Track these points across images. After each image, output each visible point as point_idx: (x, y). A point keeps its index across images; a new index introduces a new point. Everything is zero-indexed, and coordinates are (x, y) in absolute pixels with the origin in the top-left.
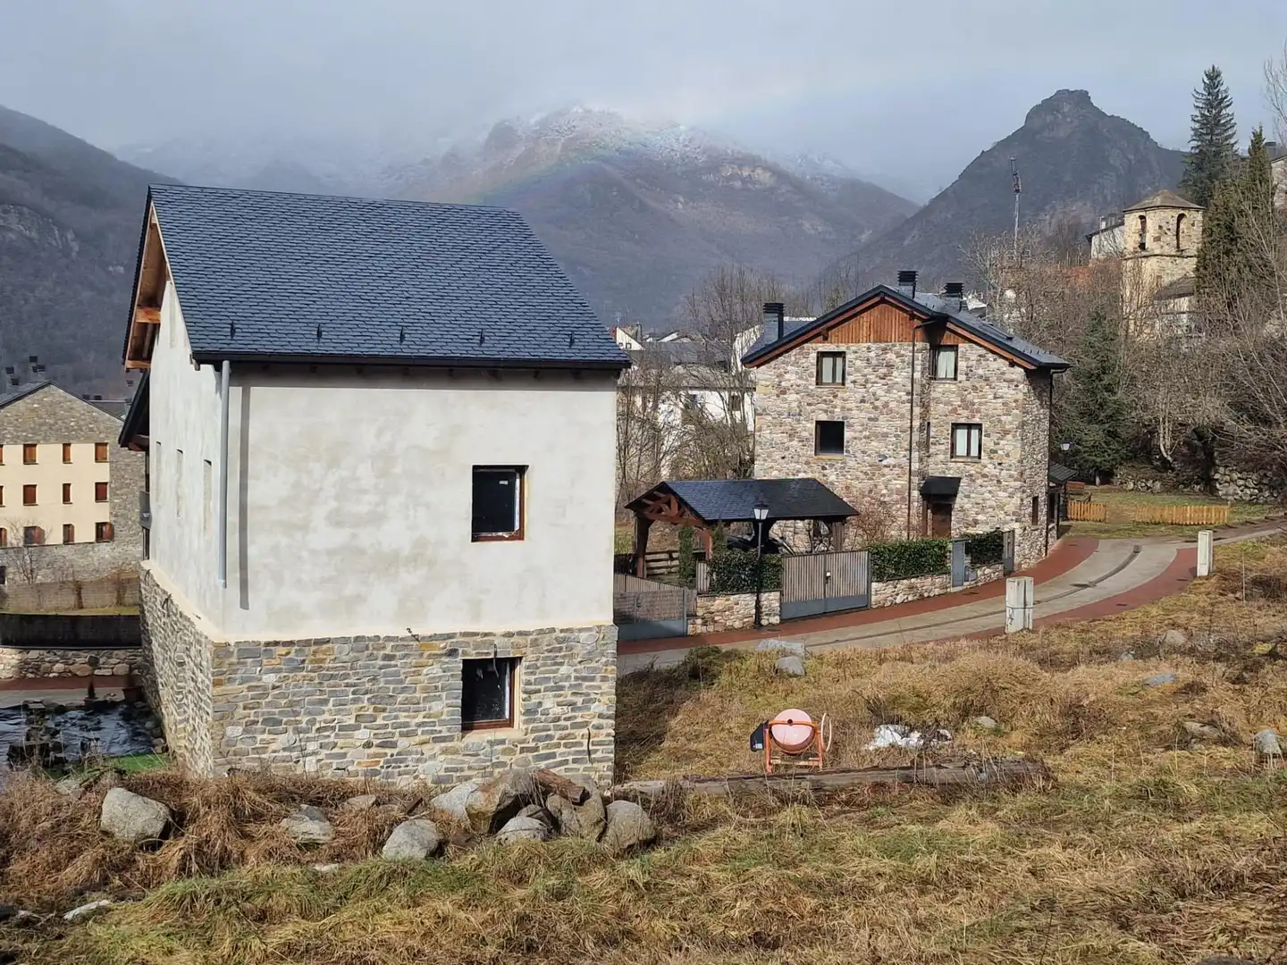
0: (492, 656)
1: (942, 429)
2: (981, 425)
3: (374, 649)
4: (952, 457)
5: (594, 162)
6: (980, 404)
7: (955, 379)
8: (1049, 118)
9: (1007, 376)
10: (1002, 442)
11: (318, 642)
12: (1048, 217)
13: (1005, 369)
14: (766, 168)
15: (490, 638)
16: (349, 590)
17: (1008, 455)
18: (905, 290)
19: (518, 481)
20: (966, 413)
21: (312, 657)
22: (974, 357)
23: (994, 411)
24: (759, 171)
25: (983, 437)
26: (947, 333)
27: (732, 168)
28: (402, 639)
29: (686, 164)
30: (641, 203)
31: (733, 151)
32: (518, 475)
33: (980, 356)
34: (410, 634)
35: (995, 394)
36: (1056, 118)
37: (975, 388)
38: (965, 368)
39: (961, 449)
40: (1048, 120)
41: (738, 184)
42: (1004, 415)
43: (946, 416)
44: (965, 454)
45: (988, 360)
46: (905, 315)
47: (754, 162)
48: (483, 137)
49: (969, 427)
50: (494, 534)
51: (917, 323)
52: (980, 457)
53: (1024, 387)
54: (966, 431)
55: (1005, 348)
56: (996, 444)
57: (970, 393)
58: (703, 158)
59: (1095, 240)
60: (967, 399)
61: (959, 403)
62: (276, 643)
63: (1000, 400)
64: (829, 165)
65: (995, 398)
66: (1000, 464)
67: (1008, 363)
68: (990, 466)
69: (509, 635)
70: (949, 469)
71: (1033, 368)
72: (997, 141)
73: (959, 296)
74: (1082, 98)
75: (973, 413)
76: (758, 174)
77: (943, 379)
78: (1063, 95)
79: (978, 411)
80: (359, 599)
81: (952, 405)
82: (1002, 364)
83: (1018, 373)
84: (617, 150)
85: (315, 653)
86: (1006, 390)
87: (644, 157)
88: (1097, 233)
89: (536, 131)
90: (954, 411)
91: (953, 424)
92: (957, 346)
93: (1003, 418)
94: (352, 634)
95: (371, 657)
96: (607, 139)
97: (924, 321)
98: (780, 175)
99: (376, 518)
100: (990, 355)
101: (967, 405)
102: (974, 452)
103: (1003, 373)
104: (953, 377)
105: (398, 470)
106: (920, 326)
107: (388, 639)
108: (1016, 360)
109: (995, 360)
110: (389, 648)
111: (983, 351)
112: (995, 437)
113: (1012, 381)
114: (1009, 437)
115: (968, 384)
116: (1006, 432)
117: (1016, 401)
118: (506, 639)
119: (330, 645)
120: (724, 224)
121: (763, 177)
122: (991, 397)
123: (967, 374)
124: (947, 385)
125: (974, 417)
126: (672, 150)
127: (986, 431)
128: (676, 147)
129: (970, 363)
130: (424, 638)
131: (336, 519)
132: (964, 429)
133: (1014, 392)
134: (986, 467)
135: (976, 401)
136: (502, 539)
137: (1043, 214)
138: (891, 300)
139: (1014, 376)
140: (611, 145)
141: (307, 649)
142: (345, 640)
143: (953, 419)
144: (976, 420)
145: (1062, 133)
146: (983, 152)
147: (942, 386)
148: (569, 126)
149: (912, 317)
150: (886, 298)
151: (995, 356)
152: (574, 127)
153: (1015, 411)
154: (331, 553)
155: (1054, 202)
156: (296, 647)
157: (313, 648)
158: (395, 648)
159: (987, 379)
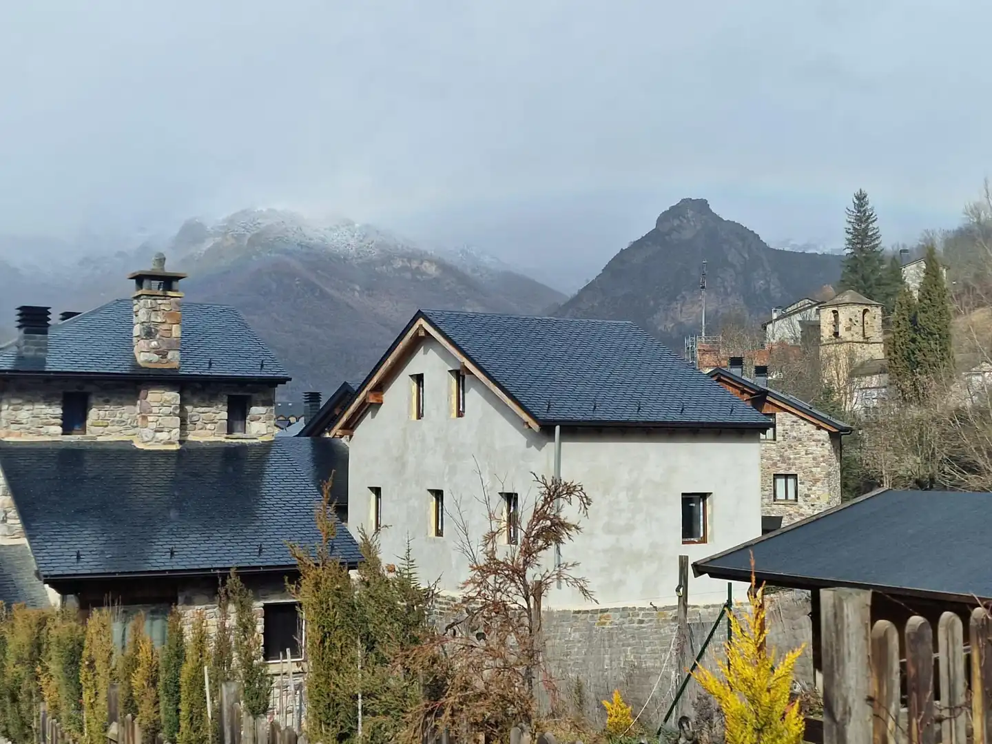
0: (698, 621)
1: (766, 479)
2: (796, 475)
3: (633, 616)
4: (775, 501)
5: (277, 255)
6: (795, 458)
7: (775, 440)
8: (676, 223)
9: (816, 437)
10: (814, 488)
11: (603, 611)
12: (679, 305)
13: (813, 431)
14: (431, 261)
15: (697, 609)
16: (616, 576)
17: (818, 498)
18: (736, 371)
19: (701, 503)
20: (784, 466)
21: (599, 621)
22: (789, 423)
23: (807, 464)
24: (426, 264)
25: (799, 485)
26: (766, 404)
27: (403, 261)
28: (648, 609)
29: (361, 258)
30: (321, 291)
31: (402, 246)
32: (701, 499)
33: (793, 422)
34: (652, 606)
35: (806, 451)
36: (681, 221)
37: (790, 447)
38: (782, 432)
39: (781, 495)
40: (675, 224)
41: (408, 275)
42: (814, 467)
43: (769, 468)
44: (784, 498)
45: (799, 425)
46: (737, 390)
47: (422, 257)
48: (175, 231)
49: (786, 476)
50: (689, 539)
51: (746, 396)
52: (797, 501)
53: (828, 445)
54: (784, 480)
55: (812, 415)
56: (809, 490)
57: (786, 451)
58: (376, 252)
59: (770, 327)
60: (785, 455)
61: (778, 458)
62: (579, 612)
63: (810, 456)
64: (486, 259)
65: (806, 454)
66: (813, 505)
67: (815, 427)
68: (806, 507)
69: (707, 607)
70: (773, 510)
71: (835, 430)
72: (633, 241)
73: (765, 376)
74: (702, 205)
75: (790, 466)
76: (425, 267)
77: (763, 440)
78: (686, 202)
79: (794, 464)
80: (621, 583)
81: (773, 460)
82: (810, 428)
83: (824, 435)
84: (298, 245)
85: (601, 618)
86: (815, 448)
87: (323, 251)
88: (771, 322)
89: (224, 227)
90: (775, 464)
91: (774, 475)
92: (775, 414)
93: (813, 470)
94: (621, 606)
95: (631, 622)
96: (290, 235)
97: (751, 395)
98: (445, 268)
99: (629, 529)
100: (801, 421)
101: (784, 459)
102: (791, 496)
103: (812, 435)
104: (772, 438)
105: (640, 496)
106: (749, 400)
107: (641, 609)
108: (822, 425)
109: (805, 425)
110: (641, 615)
111: (795, 418)
112: (808, 484)
113: (819, 441)
114: (819, 484)
115: (785, 443)
116: (816, 481)
117: (823, 456)
118: (705, 610)
119: (608, 613)
120: (396, 310)
121: (432, 270)
122: (804, 453)
123: (783, 436)
124: (768, 445)
125: (790, 469)
126: (349, 245)
127: (801, 480)
128: (352, 242)
129: (786, 427)
130: (660, 608)
131: (608, 529)
132: (782, 478)
133: (821, 449)
134: (801, 508)
135: (792, 456)
136: (694, 542)
137: (675, 303)
138: (727, 380)
139: (821, 438)
140: (293, 240)
141: (595, 616)
142: (617, 610)
143: (774, 471)
144: (792, 471)
145: (687, 234)
146: (622, 249)
147: (764, 445)
148: (254, 223)
149: (743, 392)
150: (722, 378)
151: (805, 422)
152: (259, 223)
153: (823, 464)
154: (605, 551)
155: (684, 293)
156: (590, 615)
157: (599, 615)
158: (645, 615)
159: (800, 440)
